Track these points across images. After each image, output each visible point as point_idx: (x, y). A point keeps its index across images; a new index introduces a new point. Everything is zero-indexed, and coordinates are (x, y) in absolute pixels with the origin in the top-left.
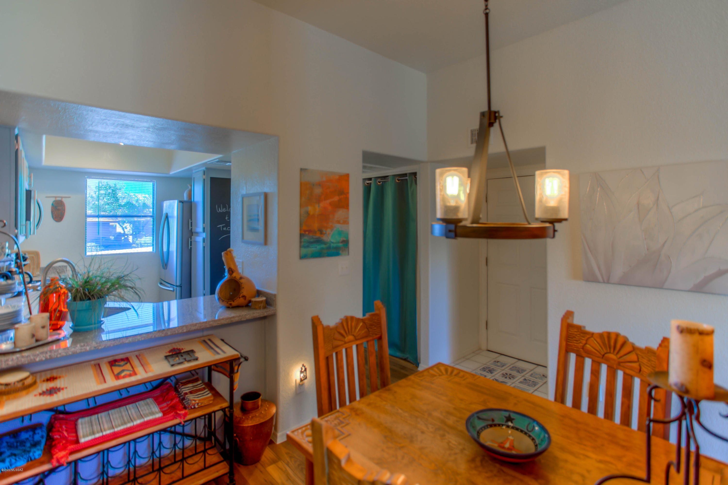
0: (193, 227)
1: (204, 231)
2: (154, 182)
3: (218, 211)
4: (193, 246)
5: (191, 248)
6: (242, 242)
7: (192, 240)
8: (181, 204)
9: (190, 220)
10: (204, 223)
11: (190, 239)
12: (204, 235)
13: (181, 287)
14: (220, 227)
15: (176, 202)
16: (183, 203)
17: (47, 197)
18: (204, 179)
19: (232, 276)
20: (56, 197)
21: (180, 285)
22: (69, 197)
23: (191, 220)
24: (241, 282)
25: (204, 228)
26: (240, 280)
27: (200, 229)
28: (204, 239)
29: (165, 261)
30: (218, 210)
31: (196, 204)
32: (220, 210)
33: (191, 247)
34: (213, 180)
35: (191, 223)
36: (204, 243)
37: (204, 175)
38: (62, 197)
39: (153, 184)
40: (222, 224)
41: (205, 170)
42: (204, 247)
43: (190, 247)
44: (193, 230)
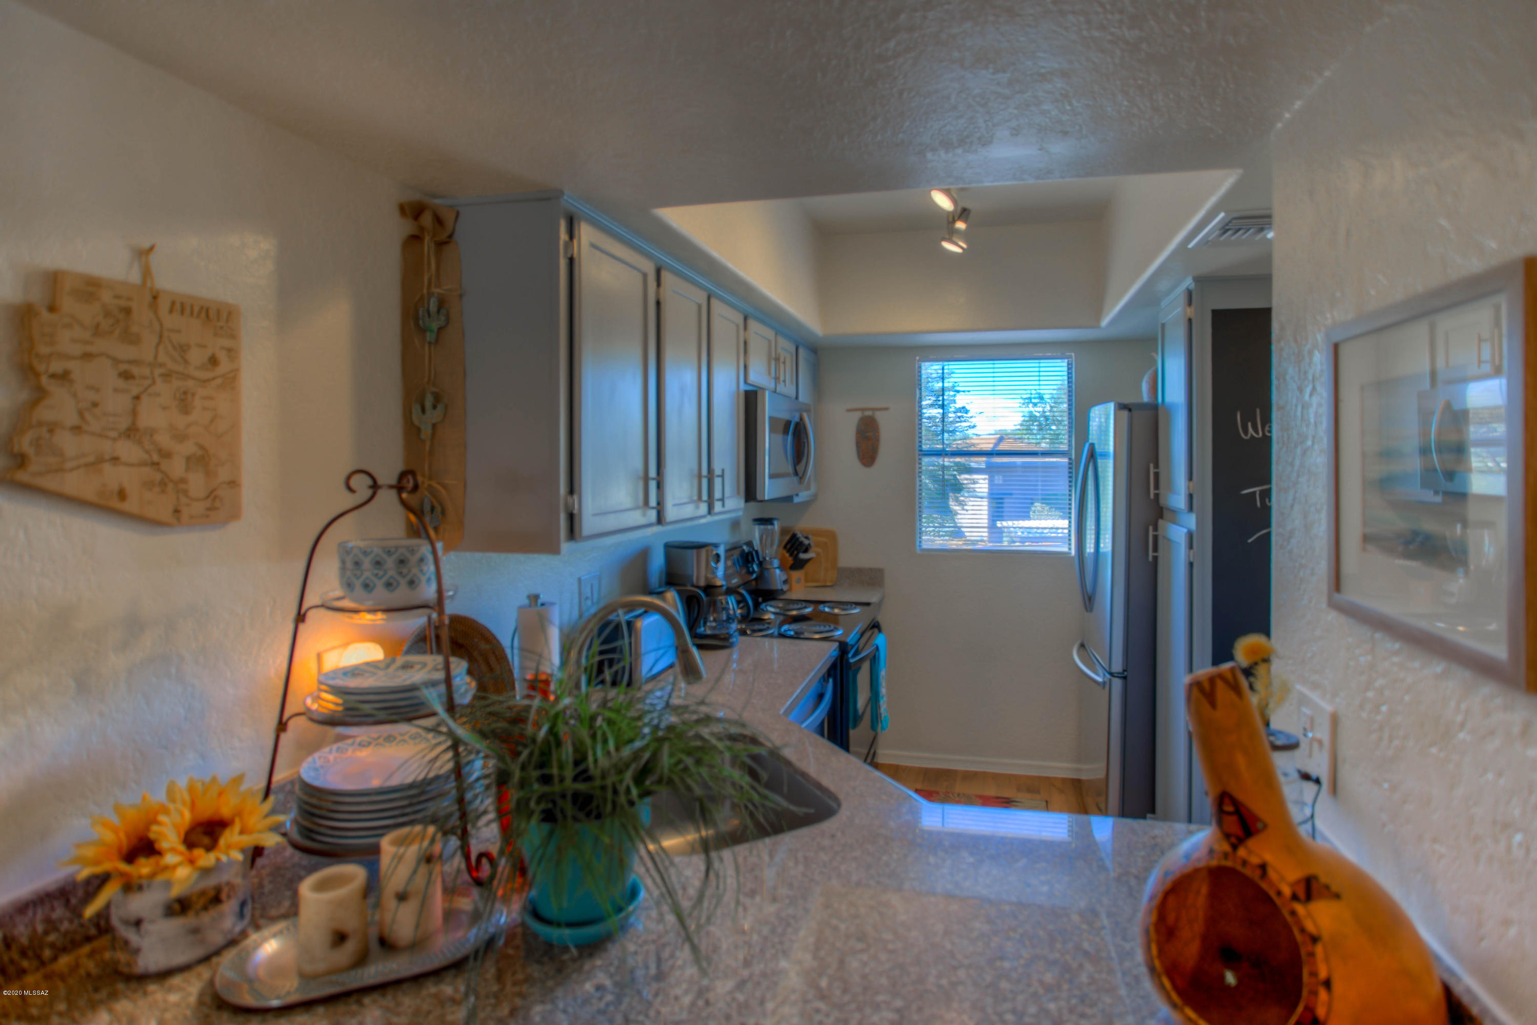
0: (1162, 491)
1: (1191, 509)
2: (1070, 358)
3: (1243, 435)
4: (1160, 554)
5: (1156, 559)
6: (1333, 605)
7: (1160, 533)
8: (1125, 413)
9: (1152, 466)
10: (1190, 478)
11: (1151, 528)
12: (1191, 521)
13: (1125, 678)
14: (1254, 493)
15: (1111, 406)
16: (1130, 410)
17: (849, 410)
18: (1190, 320)
19: (1242, 852)
20: (863, 410)
21: (1123, 673)
22: (887, 409)
23: (1157, 466)
24: (1310, 927)
25: (1191, 497)
26: (1300, 908)
27: (1178, 500)
28: (1190, 536)
29: (1088, 590)
30: (1246, 432)
31: (1169, 411)
32: (1251, 430)
33: (1155, 554)
34: (1221, 319)
35: (1157, 475)
36: (1192, 552)
37: (1190, 303)
38: (874, 410)
39: (1068, 364)
40: (1258, 486)
41: (1192, 287)
42: (1191, 565)
43: (1151, 554)
44: (1162, 502)
